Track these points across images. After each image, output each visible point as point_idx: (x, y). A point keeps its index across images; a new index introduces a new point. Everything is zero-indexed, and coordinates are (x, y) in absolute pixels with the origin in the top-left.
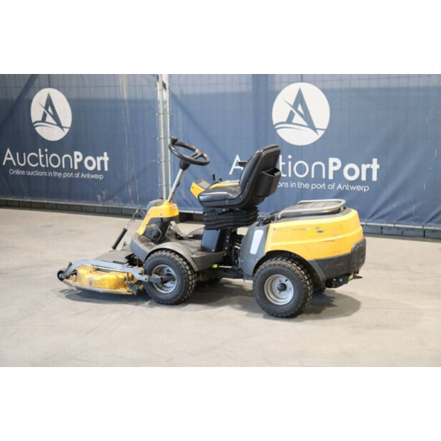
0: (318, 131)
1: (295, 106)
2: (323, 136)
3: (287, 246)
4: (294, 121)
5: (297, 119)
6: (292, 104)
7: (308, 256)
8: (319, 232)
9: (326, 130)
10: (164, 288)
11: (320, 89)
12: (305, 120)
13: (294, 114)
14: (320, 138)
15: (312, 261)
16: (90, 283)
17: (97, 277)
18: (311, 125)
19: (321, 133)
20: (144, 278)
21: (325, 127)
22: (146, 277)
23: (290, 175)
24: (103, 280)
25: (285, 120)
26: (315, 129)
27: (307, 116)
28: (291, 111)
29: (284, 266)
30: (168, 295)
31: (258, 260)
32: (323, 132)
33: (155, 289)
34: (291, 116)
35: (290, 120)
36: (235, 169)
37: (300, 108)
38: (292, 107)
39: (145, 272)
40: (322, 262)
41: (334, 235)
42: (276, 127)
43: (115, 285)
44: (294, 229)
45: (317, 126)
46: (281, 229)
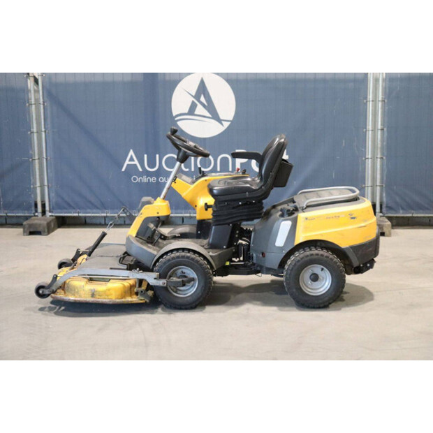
0: (223, 122)
1: (197, 97)
2: (228, 127)
3: (322, 235)
4: (196, 112)
5: (200, 110)
6: (194, 95)
7: (344, 243)
8: (352, 218)
9: (232, 122)
10: (179, 292)
11: (225, 80)
12: (209, 111)
13: (196, 105)
14: (225, 130)
15: (347, 248)
16: (93, 295)
17: (100, 287)
18: (215, 116)
19: (226, 125)
20: (161, 283)
21: (231, 118)
22: (165, 281)
23: (193, 170)
24: (109, 290)
25: (186, 112)
26: (220, 121)
27: (210, 107)
28: (193, 102)
29: (322, 255)
30: (188, 299)
31: (285, 252)
32: (229, 123)
33: (170, 293)
34: (193, 107)
35: (192, 111)
36: (128, 165)
37: (202, 99)
38: (194, 97)
39: (161, 277)
40: (356, 248)
41: (365, 221)
42: (176, 119)
43: (122, 294)
44: (328, 217)
45: (221, 118)
46: (313, 219)
